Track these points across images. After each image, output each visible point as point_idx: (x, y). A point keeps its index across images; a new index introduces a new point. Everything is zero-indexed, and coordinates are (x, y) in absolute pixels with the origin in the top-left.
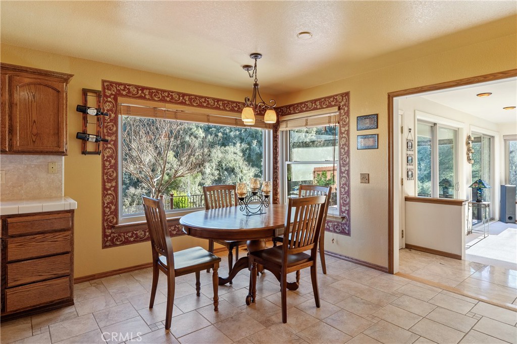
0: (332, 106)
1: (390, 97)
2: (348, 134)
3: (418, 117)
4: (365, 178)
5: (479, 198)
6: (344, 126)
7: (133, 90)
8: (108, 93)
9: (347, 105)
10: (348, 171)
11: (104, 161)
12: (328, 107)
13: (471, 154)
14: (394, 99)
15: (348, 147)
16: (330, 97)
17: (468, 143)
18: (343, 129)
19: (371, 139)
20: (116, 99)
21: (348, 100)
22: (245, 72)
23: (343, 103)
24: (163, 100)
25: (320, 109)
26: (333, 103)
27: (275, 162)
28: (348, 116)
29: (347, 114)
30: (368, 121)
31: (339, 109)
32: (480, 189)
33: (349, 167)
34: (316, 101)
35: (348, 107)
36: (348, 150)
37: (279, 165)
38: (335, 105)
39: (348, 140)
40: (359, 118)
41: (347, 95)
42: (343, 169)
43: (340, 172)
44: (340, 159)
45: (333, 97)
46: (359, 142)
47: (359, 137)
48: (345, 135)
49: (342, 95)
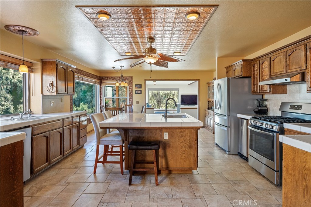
1: (145, 80)
4: (138, 102)
6: (131, 87)
10: (132, 101)
19: (140, 91)
21: (132, 79)
22: (113, 68)
23: (130, 80)
29: (132, 83)
30: (138, 86)
33: (132, 99)
35: (132, 81)
36: (132, 94)
39: (132, 91)
40: (136, 85)
41: (132, 77)
42: (130, 100)
43: (129, 101)
44: (129, 97)
45: (127, 77)
46: (136, 92)
47: (136, 90)
48: (131, 89)
49: (130, 77)
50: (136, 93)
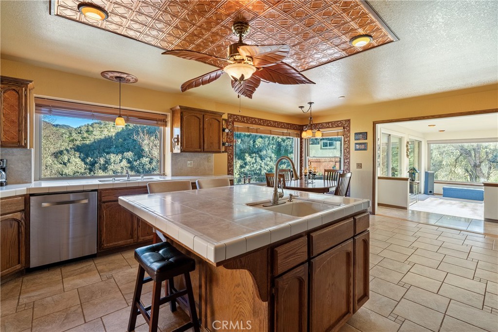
0: (339, 126)
1: (374, 124)
2: (349, 142)
3: (382, 132)
4: (359, 166)
5: (414, 179)
6: (347, 138)
7: (240, 118)
8: (230, 120)
9: (349, 126)
10: (349, 163)
11: (228, 156)
12: (337, 127)
13: (408, 153)
14: (377, 125)
15: (349, 149)
16: (338, 121)
17: (407, 146)
18: (346, 140)
19: (363, 145)
20: (233, 124)
21: (349, 124)
23: (346, 125)
24: (252, 123)
25: (331, 127)
26: (340, 125)
27: (301, 157)
28: (349, 132)
29: (349, 131)
30: (361, 135)
31: (344, 128)
32: (414, 173)
33: (349, 160)
34: (329, 123)
35: (349, 127)
36: (349, 151)
37: (303, 158)
38: (341, 126)
39: (349, 145)
40: (356, 134)
41: (349, 120)
42: (346, 161)
43: (344, 162)
44: (344, 155)
45: (340, 121)
46: (355, 147)
47: (356, 144)
48: (347, 142)
49: (346, 121)
50: (356, 150)
